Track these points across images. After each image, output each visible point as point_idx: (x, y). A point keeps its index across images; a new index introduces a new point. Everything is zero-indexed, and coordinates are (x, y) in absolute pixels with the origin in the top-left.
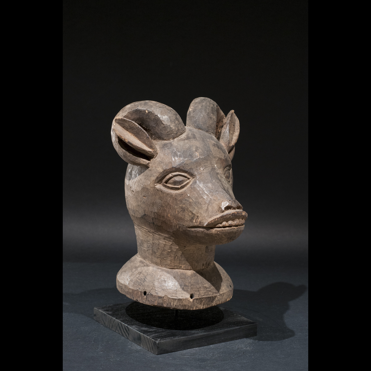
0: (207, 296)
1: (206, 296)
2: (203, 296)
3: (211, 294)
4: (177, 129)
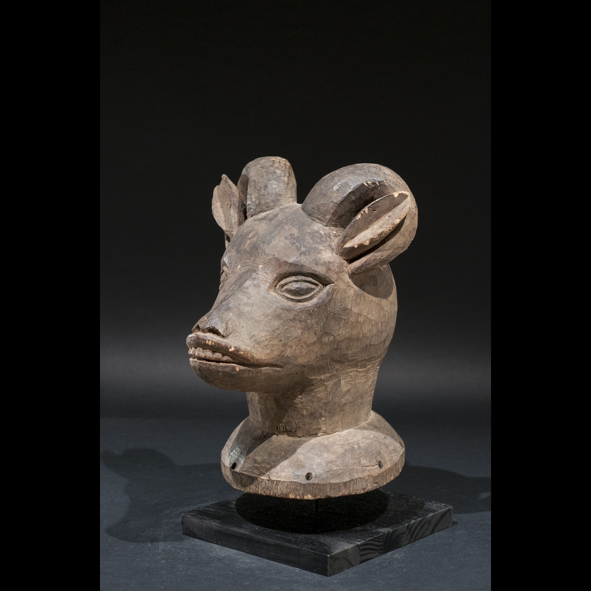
0: (250, 474)
1: (248, 474)
2: (245, 471)
3: (257, 473)
4: (257, 202)
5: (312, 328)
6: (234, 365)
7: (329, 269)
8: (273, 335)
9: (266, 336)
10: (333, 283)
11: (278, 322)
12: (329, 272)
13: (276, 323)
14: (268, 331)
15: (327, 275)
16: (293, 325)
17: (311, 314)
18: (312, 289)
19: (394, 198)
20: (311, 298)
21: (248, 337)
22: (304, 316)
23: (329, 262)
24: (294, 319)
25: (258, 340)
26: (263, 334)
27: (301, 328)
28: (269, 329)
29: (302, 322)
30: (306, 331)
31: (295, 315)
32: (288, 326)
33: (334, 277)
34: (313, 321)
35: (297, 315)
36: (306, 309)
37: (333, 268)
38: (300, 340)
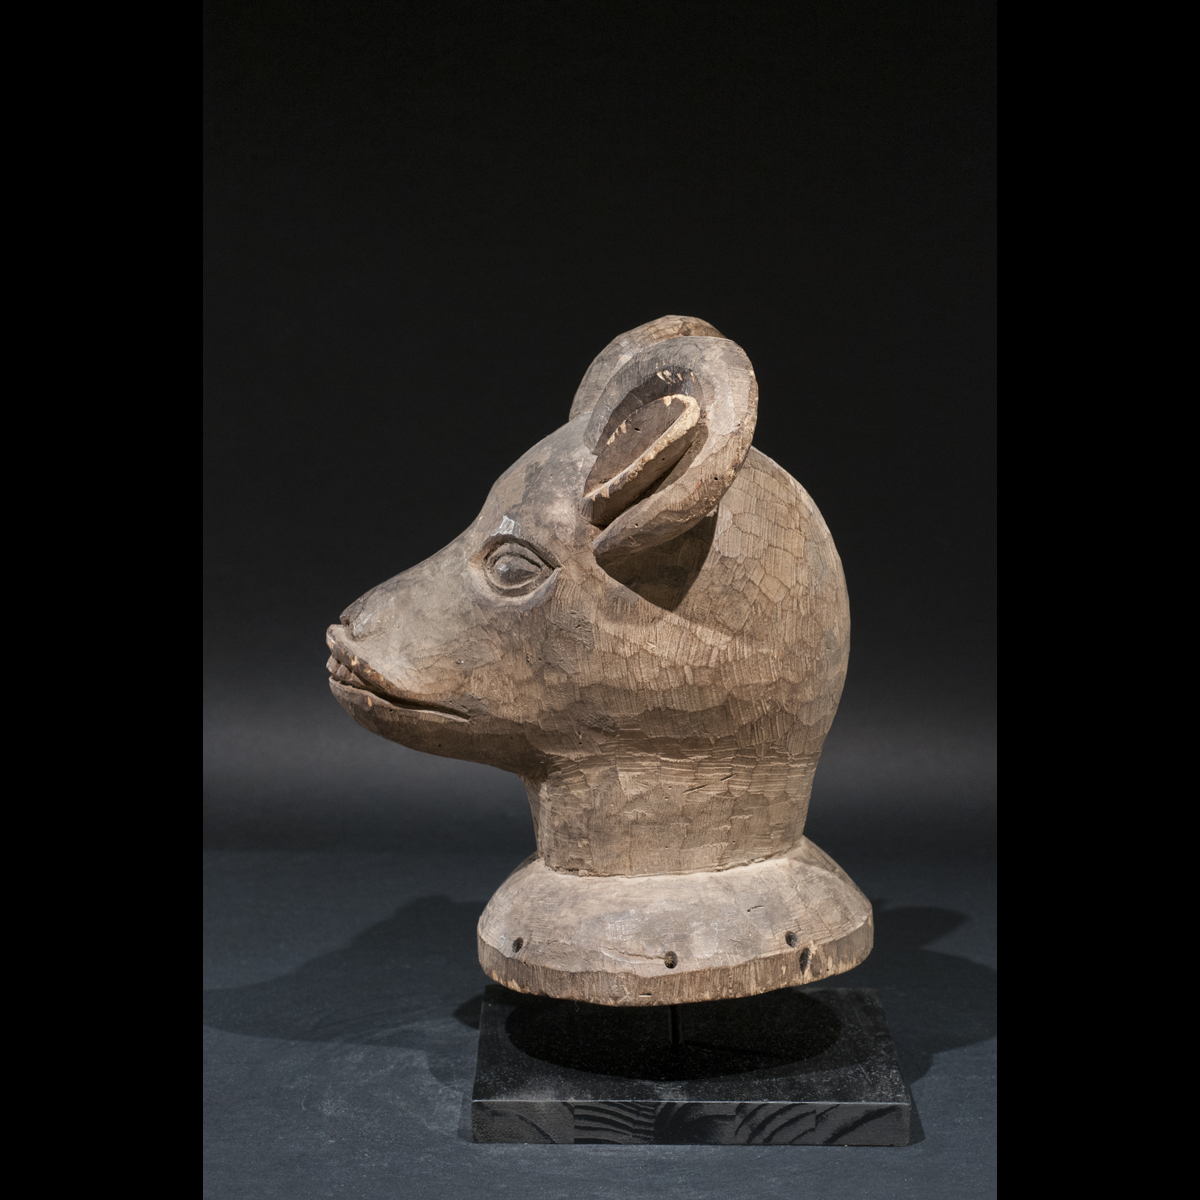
5: (521, 649)
6: (366, 693)
7: (555, 538)
8: (446, 649)
9: (432, 649)
10: (559, 567)
11: (460, 627)
12: (554, 543)
13: (456, 629)
14: (438, 641)
15: (550, 549)
16: (488, 637)
17: (519, 622)
18: (530, 574)
19: (665, 407)
20: (524, 591)
21: (398, 646)
22: (507, 624)
23: (560, 524)
24: (489, 626)
25: (415, 655)
26: (427, 645)
27: (502, 648)
28: (441, 637)
29: (503, 636)
30: (510, 654)
31: (492, 619)
32: (476, 637)
33: (560, 554)
34: (523, 637)
35: (496, 620)
36: (512, 610)
37: (562, 537)
38: (499, 670)
